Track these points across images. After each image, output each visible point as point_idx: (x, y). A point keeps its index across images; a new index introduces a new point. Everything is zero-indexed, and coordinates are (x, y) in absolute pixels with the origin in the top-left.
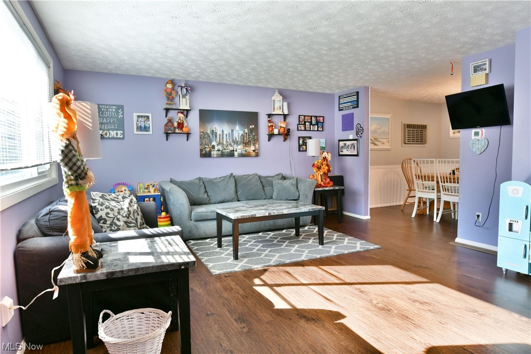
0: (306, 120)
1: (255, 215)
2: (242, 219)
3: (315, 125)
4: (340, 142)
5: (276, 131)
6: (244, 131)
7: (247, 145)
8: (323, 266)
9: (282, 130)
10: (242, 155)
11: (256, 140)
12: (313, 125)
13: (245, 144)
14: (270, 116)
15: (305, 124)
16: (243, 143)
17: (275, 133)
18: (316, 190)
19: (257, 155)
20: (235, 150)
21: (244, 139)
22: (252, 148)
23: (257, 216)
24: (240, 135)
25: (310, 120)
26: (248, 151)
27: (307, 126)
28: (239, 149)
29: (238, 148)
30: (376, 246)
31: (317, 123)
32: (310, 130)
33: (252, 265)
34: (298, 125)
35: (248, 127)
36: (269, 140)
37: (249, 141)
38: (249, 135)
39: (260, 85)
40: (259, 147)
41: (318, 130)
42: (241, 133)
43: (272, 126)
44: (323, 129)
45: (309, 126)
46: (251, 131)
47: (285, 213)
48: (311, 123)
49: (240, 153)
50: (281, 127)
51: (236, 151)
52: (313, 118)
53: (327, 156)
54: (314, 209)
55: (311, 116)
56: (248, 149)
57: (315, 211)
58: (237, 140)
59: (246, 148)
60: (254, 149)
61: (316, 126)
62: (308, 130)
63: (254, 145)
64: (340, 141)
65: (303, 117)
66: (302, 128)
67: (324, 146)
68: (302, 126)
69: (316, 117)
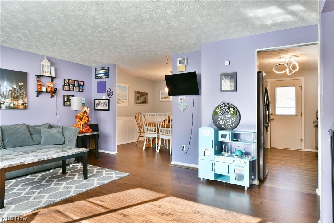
0: (70, 83)
1: (24, 162)
2: (9, 168)
3: (77, 87)
4: (96, 101)
5: (44, 89)
6: (13, 87)
7: (15, 99)
8: (90, 198)
9: (49, 89)
10: (10, 108)
11: (25, 95)
12: (76, 87)
13: (14, 98)
14: (38, 76)
15: (69, 85)
16: (11, 97)
17: (43, 91)
18: (79, 135)
19: (25, 108)
20: (2, 103)
21: (12, 94)
22: (21, 102)
23: (26, 163)
24: (8, 90)
25: (73, 83)
26: (16, 104)
27: (70, 88)
28: (8, 102)
29: (5, 102)
30: (127, 174)
31: (79, 86)
32: (73, 91)
33: (20, 212)
34: (63, 86)
35: (17, 84)
36: (37, 96)
37: (18, 96)
38: (17, 91)
39: (30, 50)
40: (27, 102)
41: (79, 91)
42: (9, 88)
43: (41, 85)
44: (83, 90)
45: (72, 88)
46: (20, 87)
47: (54, 158)
48: (74, 85)
49: (8, 105)
50: (49, 86)
51: (3, 104)
52: (76, 82)
53: (86, 110)
55: (74, 81)
56: (16, 102)
58: (5, 94)
59: (15, 102)
60: (22, 103)
61: (78, 88)
62: (71, 91)
63: (23, 99)
64: (95, 99)
65: (68, 80)
66: (67, 88)
67: (84, 103)
68: (67, 87)
69: (78, 81)
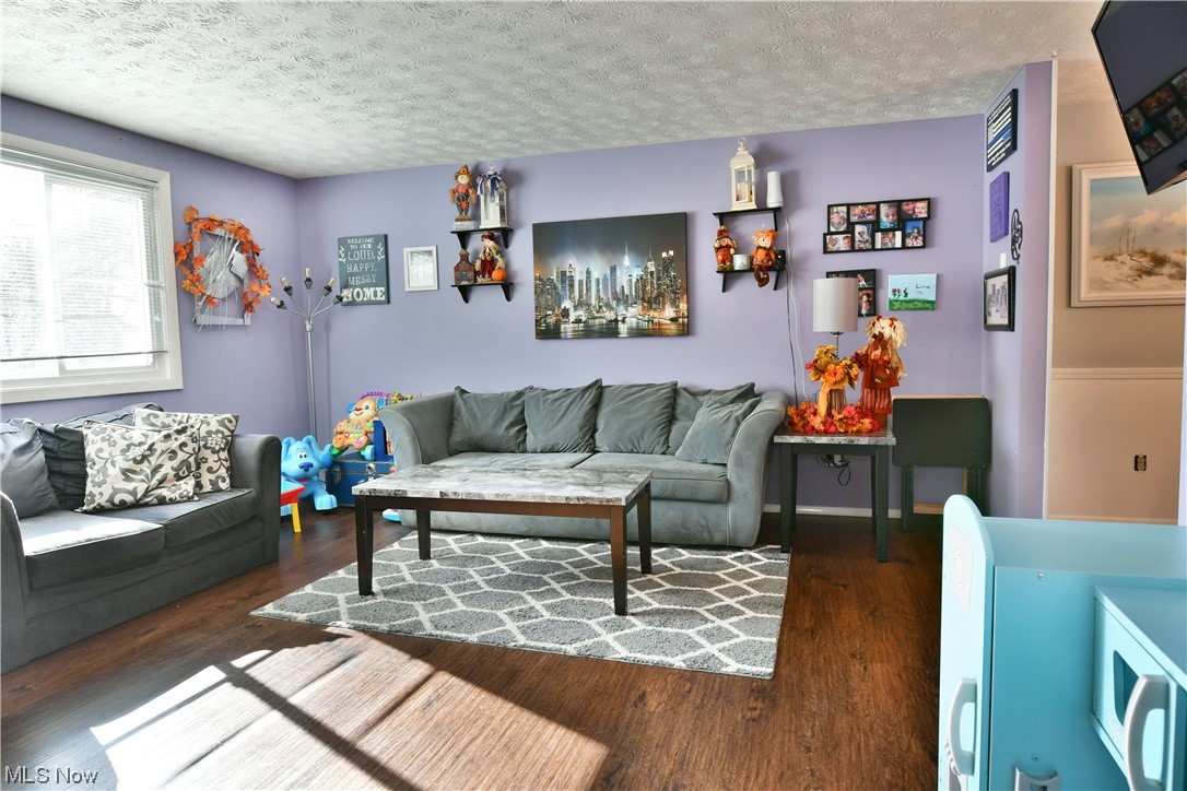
0: (854, 219)
3: (893, 230)
5: (740, 262)
6: (646, 268)
7: (654, 306)
9: (760, 257)
10: (638, 333)
11: (683, 287)
12: (885, 231)
13: (649, 302)
14: (724, 217)
15: (850, 230)
16: (643, 299)
17: (737, 268)
18: (777, 439)
19: (686, 330)
20: (620, 318)
21: (644, 290)
22: (669, 312)
24: (634, 280)
25: (870, 218)
26: (656, 320)
27: (857, 237)
28: (632, 315)
29: (628, 315)
31: (902, 220)
32: (873, 249)
34: (825, 235)
35: (657, 257)
37: (660, 295)
38: (659, 279)
40: (688, 310)
41: (904, 247)
42: (637, 273)
43: (728, 247)
44: (924, 241)
45: (866, 237)
46: (666, 266)
48: (875, 226)
49: (634, 325)
50: (759, 247)
51: (623, 321)
52: (884, 209)
53: (887, 332)
54: (584, 498)
55: (878, 204)
56: (656, 314)
57: (587, 505)
58: (627, 292)
59: (652, 313)
60: (673, 315)
61: (899, 234)
62: (861, 250)
63: (674, 303)
64: (986, 277)
65: (844, 209)
66: (841, 242)
68: (841, 237)
69: (897, 204)
